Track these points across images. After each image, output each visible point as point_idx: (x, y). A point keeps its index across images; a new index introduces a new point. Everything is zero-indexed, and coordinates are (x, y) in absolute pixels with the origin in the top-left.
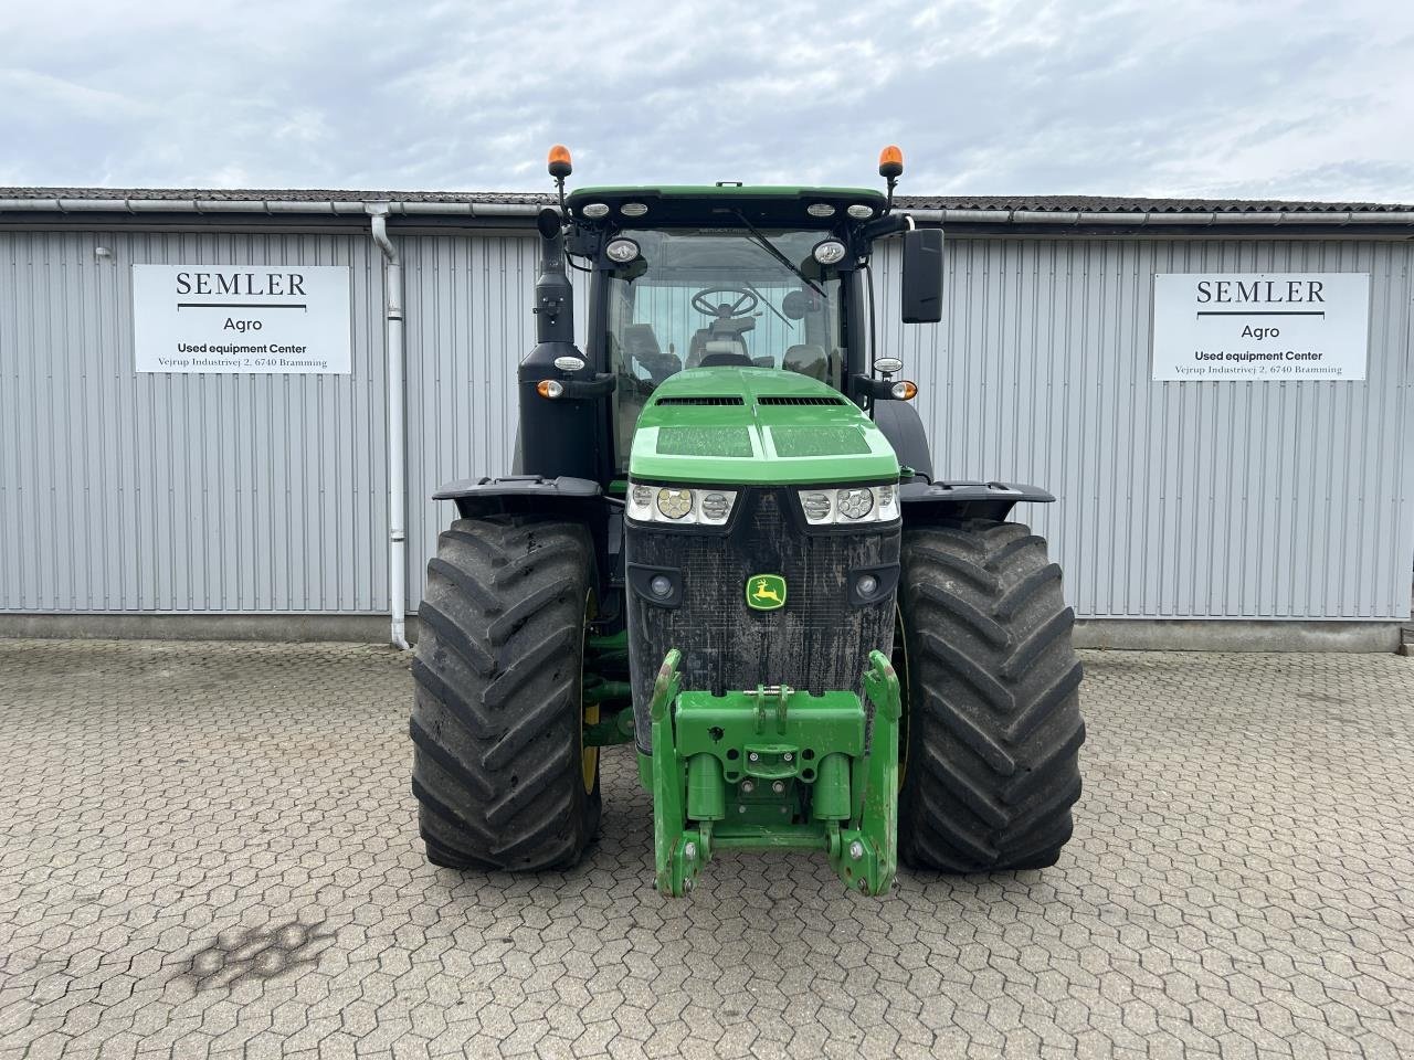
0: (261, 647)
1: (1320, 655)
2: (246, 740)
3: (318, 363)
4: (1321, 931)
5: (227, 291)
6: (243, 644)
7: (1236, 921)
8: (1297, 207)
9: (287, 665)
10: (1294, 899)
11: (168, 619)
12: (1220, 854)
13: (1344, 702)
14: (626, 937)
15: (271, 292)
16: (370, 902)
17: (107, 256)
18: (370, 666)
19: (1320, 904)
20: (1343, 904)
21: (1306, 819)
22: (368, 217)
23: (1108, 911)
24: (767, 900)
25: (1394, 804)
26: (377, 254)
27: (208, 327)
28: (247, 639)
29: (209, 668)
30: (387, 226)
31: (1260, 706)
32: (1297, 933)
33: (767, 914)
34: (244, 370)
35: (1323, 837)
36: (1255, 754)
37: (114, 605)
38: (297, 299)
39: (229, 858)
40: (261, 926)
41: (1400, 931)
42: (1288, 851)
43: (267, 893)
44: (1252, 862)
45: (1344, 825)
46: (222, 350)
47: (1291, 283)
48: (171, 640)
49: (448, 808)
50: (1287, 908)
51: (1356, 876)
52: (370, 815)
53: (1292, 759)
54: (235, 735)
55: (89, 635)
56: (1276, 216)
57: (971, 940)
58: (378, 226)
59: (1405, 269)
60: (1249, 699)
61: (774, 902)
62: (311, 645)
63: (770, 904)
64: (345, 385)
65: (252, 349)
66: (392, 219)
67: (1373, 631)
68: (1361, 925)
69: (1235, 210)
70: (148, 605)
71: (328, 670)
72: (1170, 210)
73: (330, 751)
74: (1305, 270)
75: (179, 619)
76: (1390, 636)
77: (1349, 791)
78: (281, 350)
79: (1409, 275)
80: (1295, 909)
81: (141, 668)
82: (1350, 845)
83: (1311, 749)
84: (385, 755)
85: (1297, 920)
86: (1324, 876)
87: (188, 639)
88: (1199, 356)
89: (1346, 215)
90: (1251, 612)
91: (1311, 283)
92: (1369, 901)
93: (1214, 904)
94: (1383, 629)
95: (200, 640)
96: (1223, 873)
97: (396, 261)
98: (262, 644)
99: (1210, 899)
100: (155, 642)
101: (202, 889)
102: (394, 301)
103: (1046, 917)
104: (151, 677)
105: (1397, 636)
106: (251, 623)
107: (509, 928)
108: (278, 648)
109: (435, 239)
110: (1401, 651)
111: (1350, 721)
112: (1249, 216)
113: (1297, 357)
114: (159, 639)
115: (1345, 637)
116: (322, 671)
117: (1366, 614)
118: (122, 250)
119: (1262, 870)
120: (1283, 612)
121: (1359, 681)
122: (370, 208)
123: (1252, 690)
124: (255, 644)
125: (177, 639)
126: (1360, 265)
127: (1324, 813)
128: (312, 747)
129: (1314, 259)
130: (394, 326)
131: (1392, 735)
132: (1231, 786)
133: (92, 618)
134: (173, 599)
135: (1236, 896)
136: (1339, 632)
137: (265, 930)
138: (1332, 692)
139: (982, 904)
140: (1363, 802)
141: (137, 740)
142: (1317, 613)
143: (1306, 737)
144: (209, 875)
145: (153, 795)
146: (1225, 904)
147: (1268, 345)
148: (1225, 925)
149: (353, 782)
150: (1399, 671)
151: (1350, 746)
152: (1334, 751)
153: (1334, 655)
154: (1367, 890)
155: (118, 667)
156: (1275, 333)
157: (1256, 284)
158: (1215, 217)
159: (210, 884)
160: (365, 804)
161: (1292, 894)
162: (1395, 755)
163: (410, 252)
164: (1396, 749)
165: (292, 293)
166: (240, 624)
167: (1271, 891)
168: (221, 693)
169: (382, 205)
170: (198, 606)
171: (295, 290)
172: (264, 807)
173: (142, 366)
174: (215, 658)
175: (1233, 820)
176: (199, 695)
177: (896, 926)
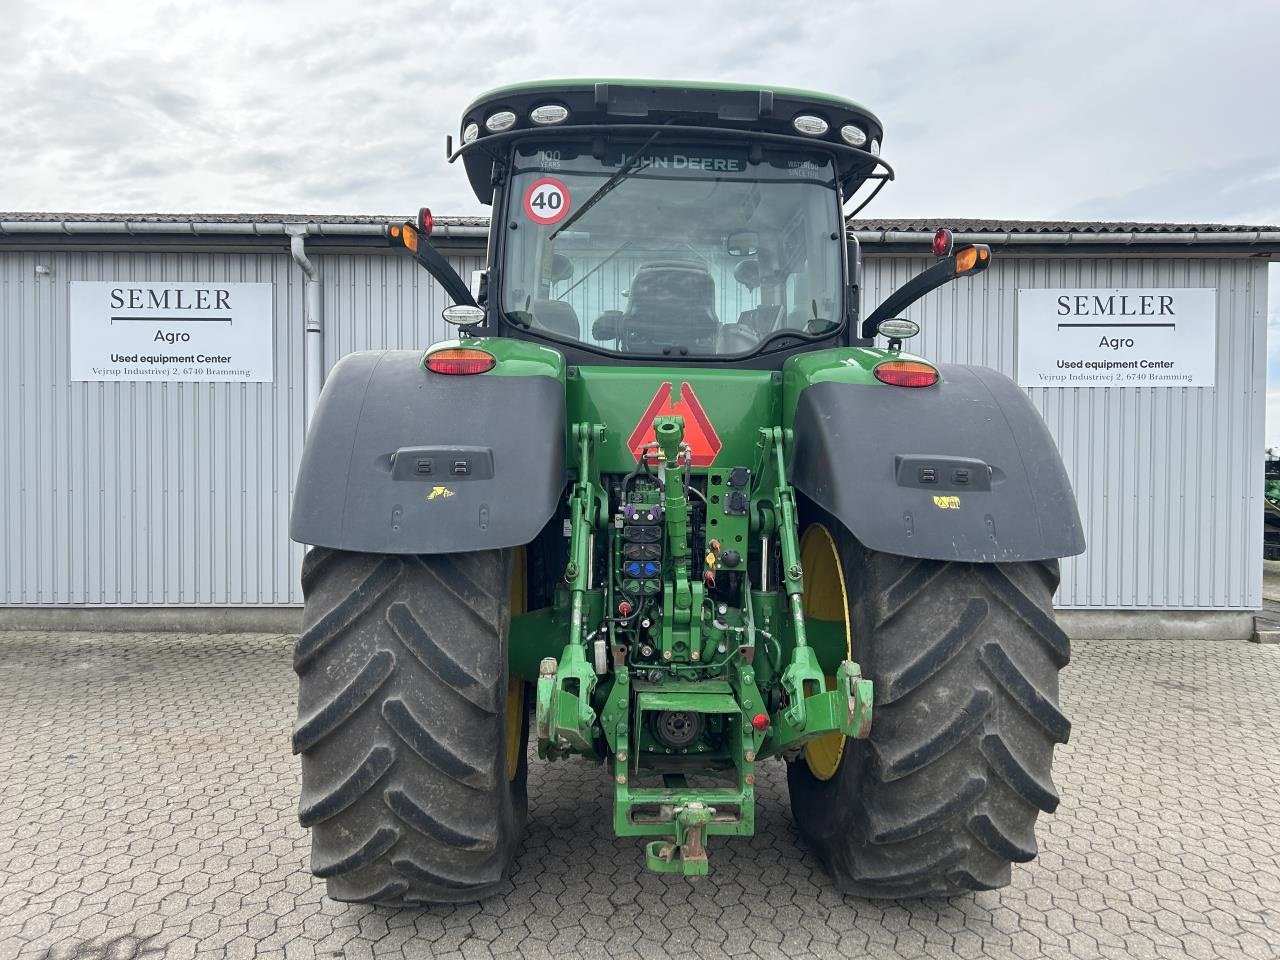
0: (184, 639)
1: (1179, 642)
2: (141, 734)
3: (242, 372)
4: (1154, 937)
5: (158, 305)
6: (167, 636)
7: (1072, 926)
8: (1146, 228)
9: (204, 656)
10: (1131, 901)
11: (97, 612)
12: (1064, 851)
13: (1197, 689)
14: (459, 949)
15: (199, 307)
16: (211, 912)
17: (46, 274)
18: (282, 656)
19: (1156, 907)
20: (1178, 907)
21: (1151, 812)
22: (288, 238)
23: (945, 916)
24: (609, 906)
25: (1237, 797)
26: (298, 271)
27: (140, 339)
28: (173, 630)
29: (128, 659)
30: (305, 245)
31: (1118, 695)
32: (1132, 939)
33: (607, 922)
34: (172, 378)
35: (1165, 832)
36: (1108, 744)
37: (46, 599)
38: (223, 313)
39: (87, 862)
40: (96, 938)
41: (1232, 936)
42: (1129, 848)
43: (112, 900)
44: (1094, 860)
45: (1187, 819)
46: (152, 360)
47: (1143, 298)
48: (99, 631)
50: (1123, 912)
51: (1194, 875)
52: (238, 814)
53: (1143, 750)
54: (132, 729)
55: (23, 627)
56: (1127, 236)
57: (805, 950)
58: (297, 246)
59: (1249, 284)
60: (1108, 688)
61: (616, 908)
62: (232, 635)
63: (611, 911)
64: (267, 393)
65: (181, 360)
66: (310, 239)
67: (1228, 619)
68: (1194, 929)
69: (1089, 230)
70: (78, 598)
71: (242, 661)
72: (1030, 231)
73: (220, 745)
74: (1156, 286)
75: (107, 611)
76: (1243, 624)
77: (1194, 783)
78: (208, 360)
79: (1252, 291)
80: (1130, 911)
81: (63, 661)
82: (1191, 841)
83: (1162, 738)
84: (271, 749)
85: (1132, 924)
86: (1163, 875)
87: (115, 631)
88: (1060, 364)
89: (1192, 235)
90: (1114, 602)
91: (1162, 298)
92: (1204, 902)
93: (1051, 906)
94: (1238, 618)
95: (126, 631)
96: (1064, 872)
97: (315, 278)
98: (185, 636)
99: (1049, 901)
100: (83, 634)
101: (50, 896)
102: (313, 314)
103: (884, 923)
104: (70, 669)
105: (1250, 624)
106: (176, 615)
107: (343, 940)
108: (197, 640)
109: (353, 257)
110: (1254, 638)
111: (1201, 710)
112: (1102, 236)
113: (1151, 365)
114: (88, 630)
115: (1201, 625)
116: (235, 662)
117: (1221, 603)
118: (61, 267)
119: (1102, 869)
120: (1144, 602)
121: (1213, 668)
122: (289, 230)
123: (1112, 678)
124: (179, 635)
125: (106, 631)
126: (1206, 281)
127: (1169, 806)
128: (203, 742)
129: (1165, 275)
130: (313, 338)
131: (1239, 724)
132: (1082, 778)
133: (25, 611)
134: (102, 593)
135: (1075, 898)
136: (1196, 621)
137: (98, 943)
138: (1187, 680)
139: (823, 909)
140: (1208, 794)
141: (36, 735)
142: (1175, 603)
143: (1157, 726)
144: (61, 880)
145: (32, 794)
146: (1063, 907)
147: (1124, 354)
148: (1060, 930)
149: (233, 779)
150: (1251, 659)
151: (1200, 735)
152: (1185, 741)
153: (1191, 642)
154: (1204, 890)
155: (42, 659)
156: (1130, 343)
157: (1111, 298)
158: (1071, 237)
159: (59, 890)
160: (236, 803)
161: (1129, 896)
162: (1241, 745)
163: (329, 269)
164: (1243, 738)
165: (218, 307)
166: (165, 617)
167: (1110, 892)
168: (132, 686)
169: (300, 226)
170: (125, 600)
171: (222, 304)
172: (135, 807)
173: (77, 376)
174: (138, 650)
175: (1080, 814)
176: (110, 687)
177: (732, 934)
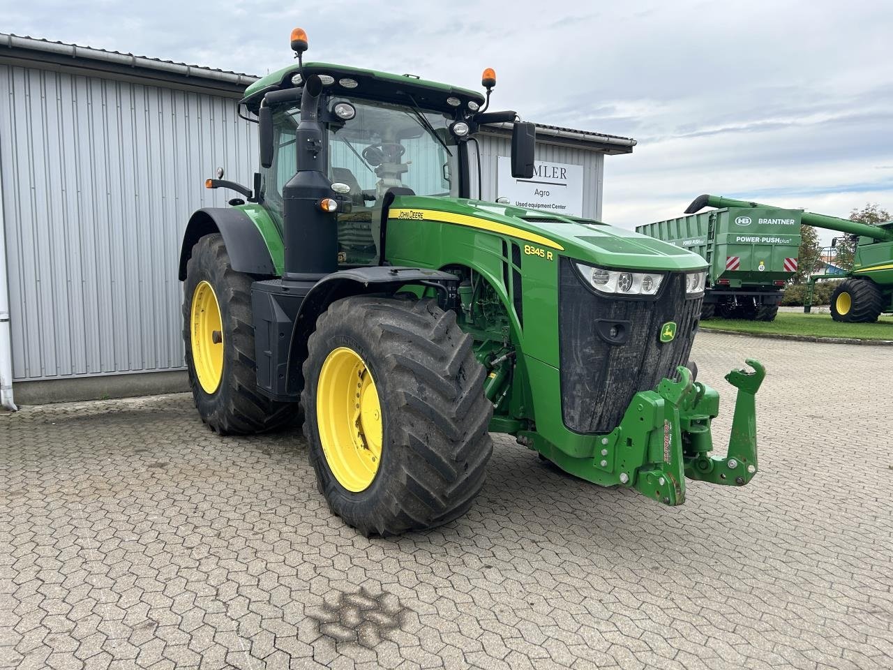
47: (554, 168)
49: (428, 492)
59: (596, 165)
74: (559, 162)
79: (597, 169)
91: (562, 169)
113: (556, 207)
126: (579, 161)
129: (563, 156)
157: (540, 167)
